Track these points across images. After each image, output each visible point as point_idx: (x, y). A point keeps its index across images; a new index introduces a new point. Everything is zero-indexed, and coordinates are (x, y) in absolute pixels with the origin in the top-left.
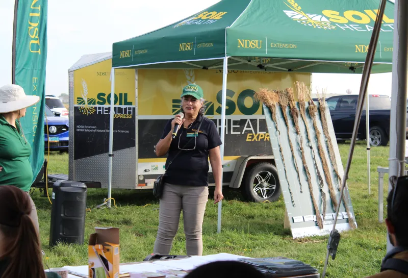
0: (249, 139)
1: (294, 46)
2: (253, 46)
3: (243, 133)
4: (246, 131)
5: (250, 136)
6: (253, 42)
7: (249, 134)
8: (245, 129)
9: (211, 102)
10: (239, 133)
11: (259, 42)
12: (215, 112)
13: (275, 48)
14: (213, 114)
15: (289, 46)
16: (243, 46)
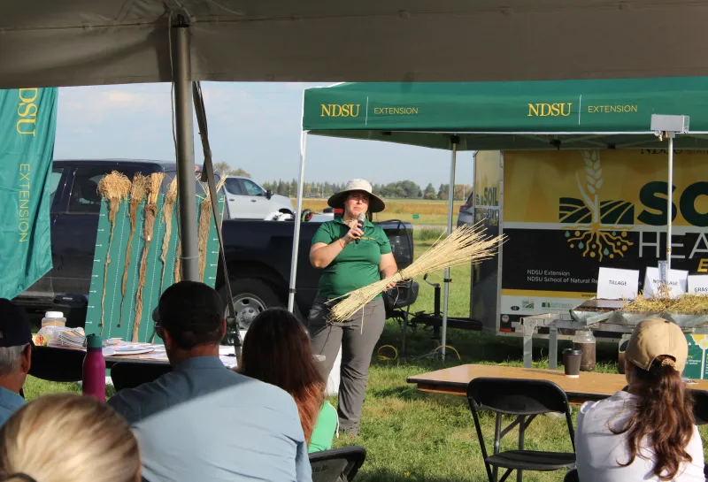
0: (703, 268)
1: (413, 110)
2: (345, 113)
3: (691, 257)
4: (696, 254)
5: (704, 263)
6: (346, 108)
7: (702, 260)
8: (695, 250)
9: (628, 204)
10: (683, 257)
11: (355, 108)
12: (636, 220)
13: (381, 115)
14: (633, 223)
15: (406, 111)
16: (329, 114)
